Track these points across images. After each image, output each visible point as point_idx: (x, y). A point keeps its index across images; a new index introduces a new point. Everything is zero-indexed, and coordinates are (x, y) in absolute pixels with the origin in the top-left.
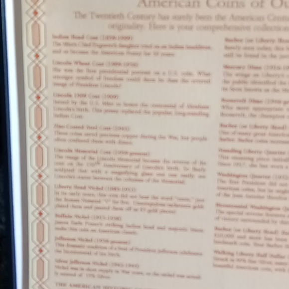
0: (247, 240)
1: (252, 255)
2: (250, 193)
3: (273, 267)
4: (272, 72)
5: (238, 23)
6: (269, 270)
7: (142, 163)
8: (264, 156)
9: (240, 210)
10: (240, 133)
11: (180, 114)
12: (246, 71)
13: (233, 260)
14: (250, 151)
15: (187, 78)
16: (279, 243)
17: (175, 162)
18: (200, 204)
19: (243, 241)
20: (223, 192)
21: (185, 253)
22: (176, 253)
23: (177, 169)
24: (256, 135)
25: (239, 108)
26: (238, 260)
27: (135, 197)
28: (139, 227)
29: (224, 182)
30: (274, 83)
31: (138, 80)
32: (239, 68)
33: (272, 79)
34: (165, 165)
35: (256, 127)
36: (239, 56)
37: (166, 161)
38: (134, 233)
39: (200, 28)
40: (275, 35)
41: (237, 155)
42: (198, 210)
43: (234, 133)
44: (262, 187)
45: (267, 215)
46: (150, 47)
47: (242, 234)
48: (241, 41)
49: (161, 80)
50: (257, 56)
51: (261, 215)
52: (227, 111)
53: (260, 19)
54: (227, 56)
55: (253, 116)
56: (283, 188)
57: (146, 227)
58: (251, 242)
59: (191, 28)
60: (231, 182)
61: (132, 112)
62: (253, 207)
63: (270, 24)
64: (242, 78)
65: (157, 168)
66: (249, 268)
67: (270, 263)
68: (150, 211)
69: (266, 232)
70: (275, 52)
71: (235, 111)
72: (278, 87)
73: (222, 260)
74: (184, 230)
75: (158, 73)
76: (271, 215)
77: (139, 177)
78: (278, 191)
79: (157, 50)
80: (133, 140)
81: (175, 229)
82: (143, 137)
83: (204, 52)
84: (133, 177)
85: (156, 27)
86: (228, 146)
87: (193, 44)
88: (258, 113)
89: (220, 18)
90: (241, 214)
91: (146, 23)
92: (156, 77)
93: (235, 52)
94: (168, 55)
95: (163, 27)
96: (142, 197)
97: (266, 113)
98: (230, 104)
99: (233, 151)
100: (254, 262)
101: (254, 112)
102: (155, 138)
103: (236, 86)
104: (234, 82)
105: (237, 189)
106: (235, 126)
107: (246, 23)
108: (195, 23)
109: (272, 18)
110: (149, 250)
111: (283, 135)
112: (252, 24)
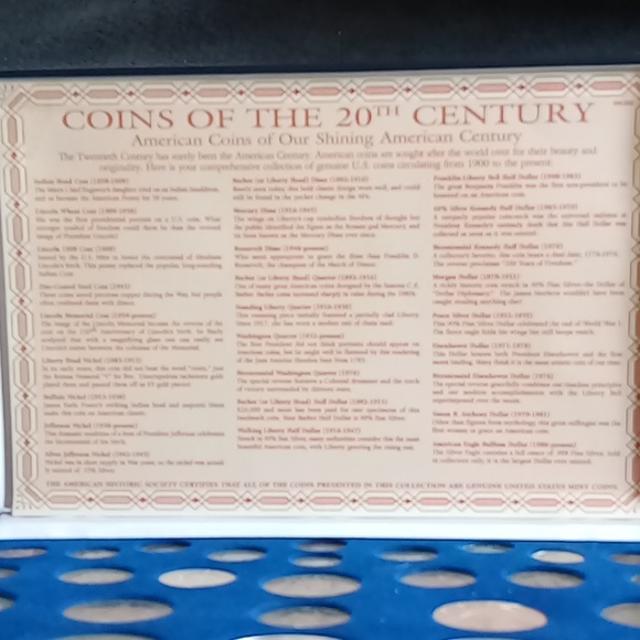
0: (276, 414)
1: (282, 431)
2: (276, 357)
3: (308, 444)
4: (287, 215)
5: (246, 162)
6: (303, 447)
7: (147, 327)
8: (287, 311)
9: (265, 377)
10: (259, 287)
11: (189, 266)
12: (259, 215)
13: (260, 439)
14: (272, 307)
15: (193, 224)
16: (312, 414)
17: (186, 324)
18: (218, 372)
19: (271, 414)
20: (245, 357)
21: (204, 434)
22: (193, 434)
23: (189, 332)
24: (276, 287)
25: (255, 257)
26: (267, 438)
27: (141, 369)
28: (147, 406)
29: (244, 345)
30: (292, 227)
31: (137, 228)
32: (251, 211)
33: (288, 224)
34: (175, 329)
35: (276, 278)
36: (250, 198)
37: (175, 324)
38: (141, 413)
39: (203, 168)
40: (287, 174)
41: (257, 312)
42: (216, 380)
43: (252, 287)
44: (288, 349)
45: (297, 381)
46: (149, 190)
47: (269, 406)
48: (250, 181)
49: (164, 228)
50: (270, 198)
51: (289, 382)
52: (240, 261)
53: (269, 156)
54: (235, 198)
55: (271, 265)
56: (311, 349)
57: (155, 405)
58: (280, 415)
59: (194, 168)
60: (253, 344)
61: (131, 266)
62: (279, 373)
63: (280, 162)
64: (255, 223)
65: (165, 332)
66: (280, 447)
67: (304, 439)
68: (159, 385)
69: (297, 402)
70: (289, 193)
71: (250, 261)
72: (295, 231)
73: (247, 439)
74: (202, 406)
75: (159, 220)
76: (301, 382)
77: (145, 344)
78: (307, 353)
79: (157, 194)
80: (135, 300)
81: (190, 406)
82: (146, 295)
83: (211, 194)
84: (137, 344)
85: (154, 168)
86: (246, 301)
87: (198, 186)
88: (277, 262)
89: (226, 156)
90: (267, 382)
91: (142, 163)
92: (158, 225)
93: (245, 194)
94: (170, 199)
95: (163, 168)
96: (150, 369)
97: (285, 261)
98: (245, 253)
99: (253, 307)
100: (286, 439)
101: (272, 262)
102: (160, 296)
103: (250, 232)
104: (247, 228)
105: (260, 353)
106: (253, 278)
107: (254, 162)
108: (198, 162)
109: (281, 155)
110: (159, 434)
111: (307, 286)
112: (262, 162)
